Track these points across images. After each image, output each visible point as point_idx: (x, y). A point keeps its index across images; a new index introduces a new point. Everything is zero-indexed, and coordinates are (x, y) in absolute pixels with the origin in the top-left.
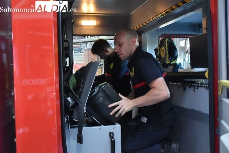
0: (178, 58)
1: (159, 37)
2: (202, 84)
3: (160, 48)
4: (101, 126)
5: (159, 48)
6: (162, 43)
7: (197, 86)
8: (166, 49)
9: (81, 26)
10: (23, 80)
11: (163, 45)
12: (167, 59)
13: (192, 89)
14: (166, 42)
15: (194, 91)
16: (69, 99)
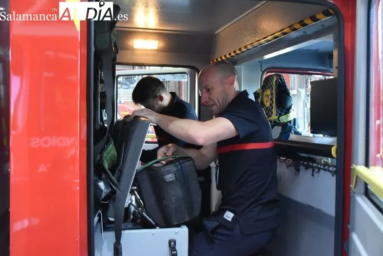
0: (291, 110)
1: (263, 72)
2: (326, 164)
3: (264, 91)
4: (155, 228)
5: (261, 92)
6: (266, 83)
7: (318, 168)
8: (272, 94)
9: (133, 49)
10: (33, 139)
11: (267, 87)
12: (274, 111)
13: (310, 171)
14: (274, 82)
15: (313, 175)
16: (102, 185)
